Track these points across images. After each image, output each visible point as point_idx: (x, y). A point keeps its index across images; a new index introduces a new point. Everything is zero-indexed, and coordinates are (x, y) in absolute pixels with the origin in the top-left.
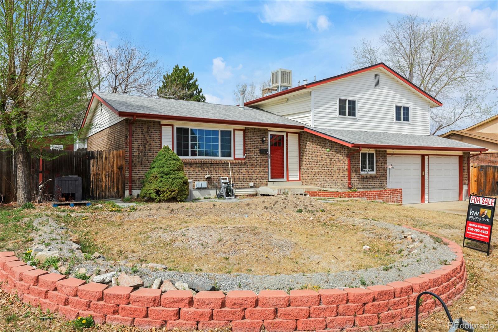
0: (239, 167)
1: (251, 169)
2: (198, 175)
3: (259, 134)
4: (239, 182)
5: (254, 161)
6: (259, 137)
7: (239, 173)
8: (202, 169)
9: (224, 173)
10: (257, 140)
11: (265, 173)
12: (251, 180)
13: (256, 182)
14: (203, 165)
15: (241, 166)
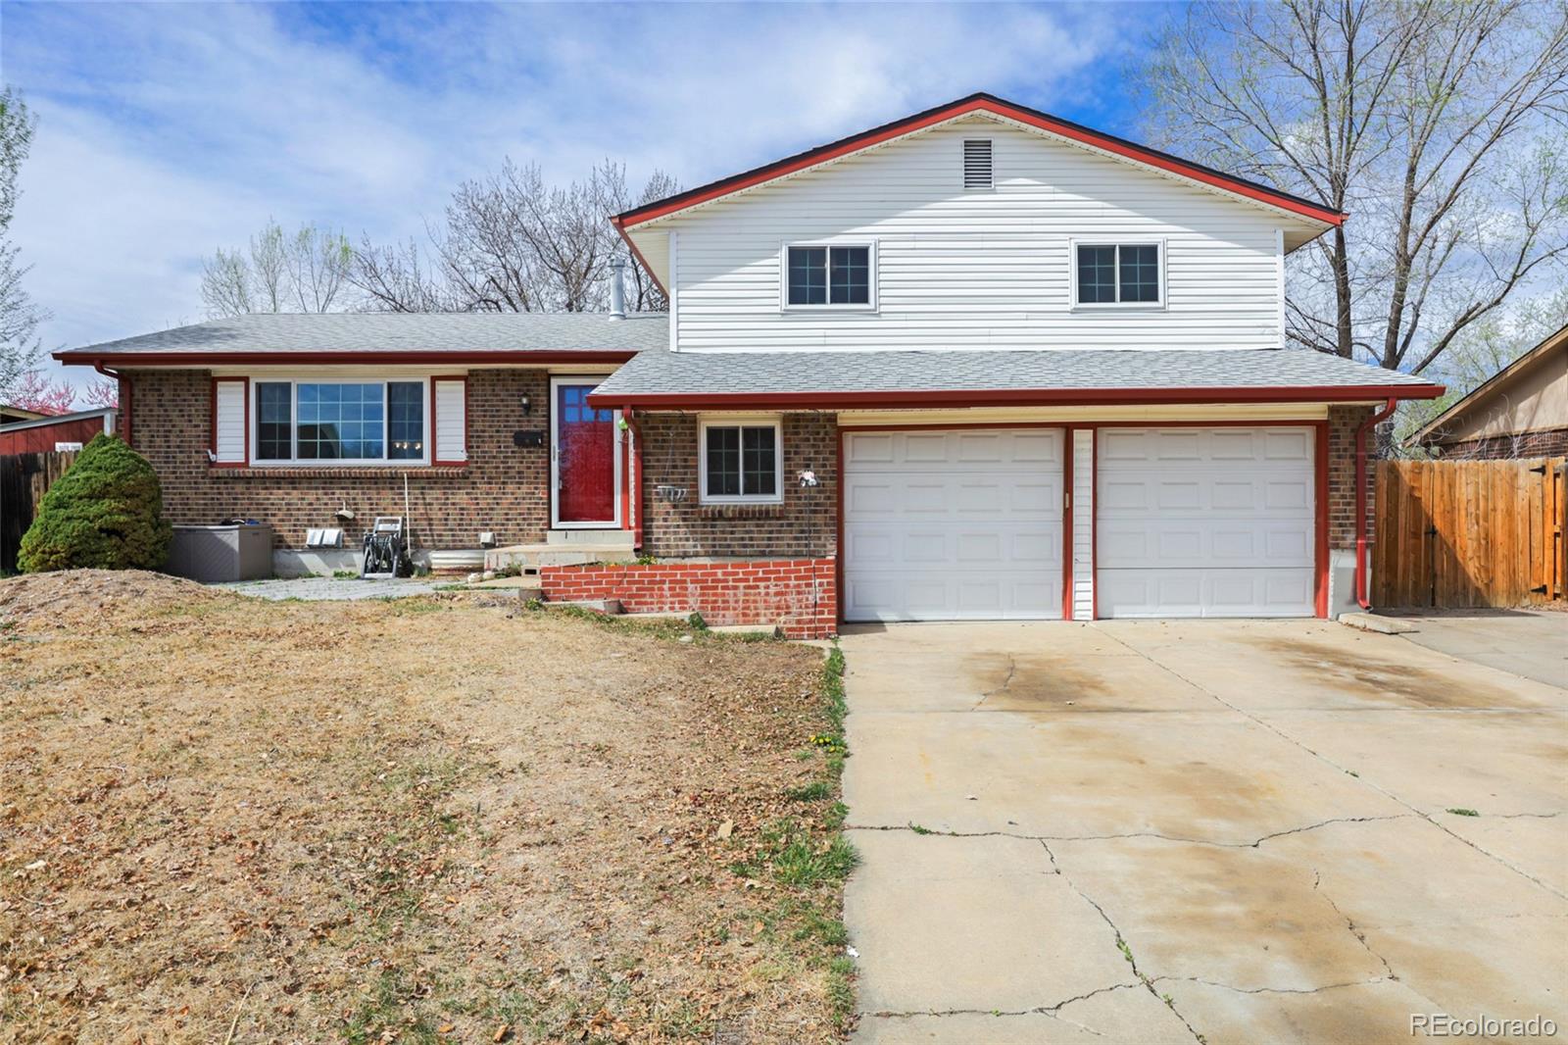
0: (445, 488)
1: (488, 494)
2: (315, 510)
3: (513, 387)
4: (445, 530)
5: (498, 467)
6: (513, 395)
7: (445, 504)
8: (326, 494)
9: (396, 504)
10: (507, 406)
11: (536, 504)
12: (487, 525)
13: (506, 530)
14: (331, 483)
15: (450, 483)
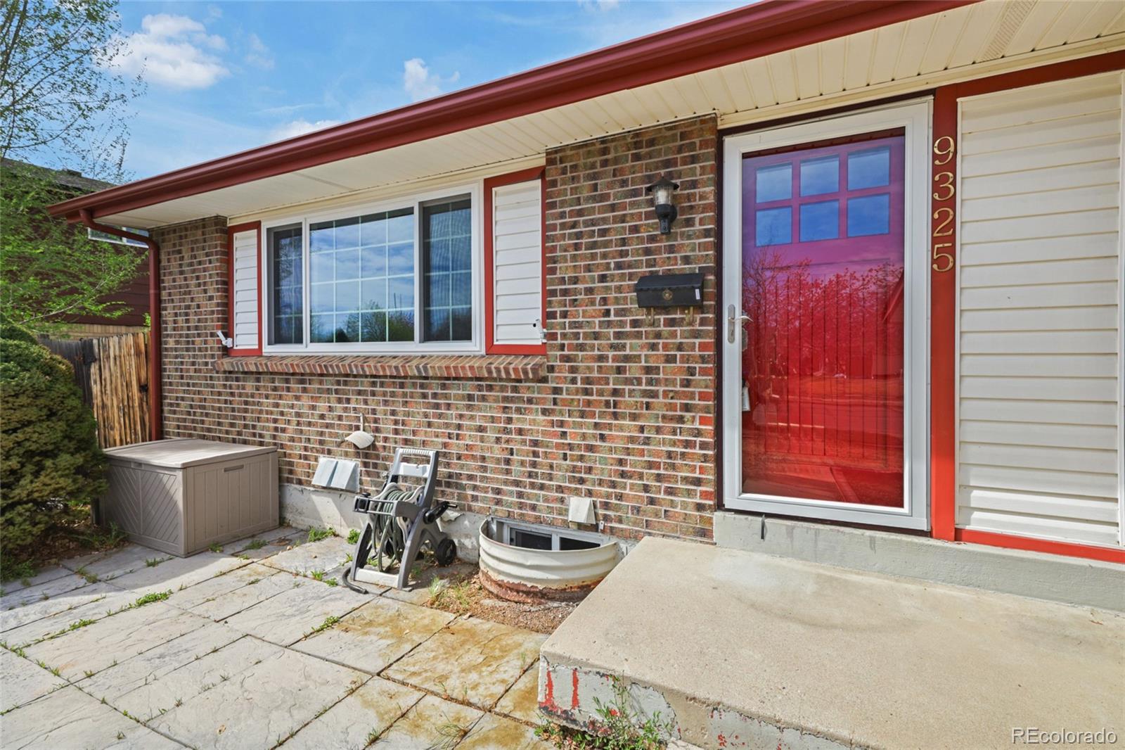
0: (506, 399)
1: (583, 414)
2: (327, 426)
3: (637, 173)
4: (506, 482)
5: (601, 358)
6: (635, 193)
7: (506, 431)
8: (340, 401)
9: (430, 425)
10: (623, 219)
11: (687, 444)
12: (582, 481)
13: (620, 497)
14: (346, 383)
15: (515, 389)
